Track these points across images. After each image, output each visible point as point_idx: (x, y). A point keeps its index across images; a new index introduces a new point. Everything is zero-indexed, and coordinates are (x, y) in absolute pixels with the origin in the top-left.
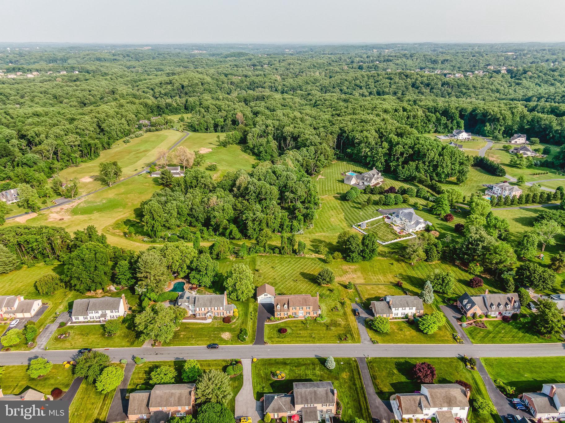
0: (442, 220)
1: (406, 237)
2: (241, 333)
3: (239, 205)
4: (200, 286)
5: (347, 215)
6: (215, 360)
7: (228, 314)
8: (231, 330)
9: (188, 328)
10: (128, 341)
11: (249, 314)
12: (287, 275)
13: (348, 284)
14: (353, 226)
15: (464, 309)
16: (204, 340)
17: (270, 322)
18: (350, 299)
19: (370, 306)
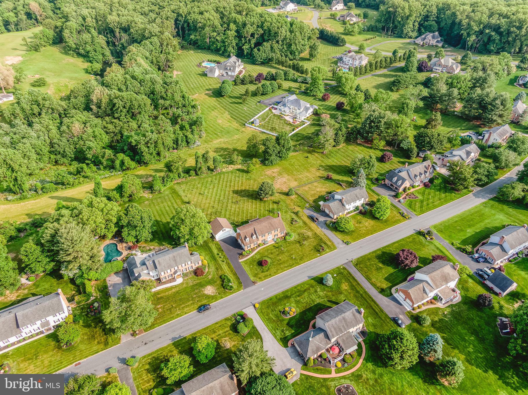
0: (320, 100)
1: (300, 126)
2: (223, 281)
3: (110, 126)
4: (137, 241)
5: (233, 114)
6: (217, 323)
7: (197, 265)
8: (211, 282)
9: (162, 298)
10: (99, 343)
11: (216, 256)
12: (221, 198)
13: (287, 190)
14: (246, 125)
15: (395, 186)
16: (188, 305)
17: (244, 258)
18: (298, 206)
19: (321, 208)
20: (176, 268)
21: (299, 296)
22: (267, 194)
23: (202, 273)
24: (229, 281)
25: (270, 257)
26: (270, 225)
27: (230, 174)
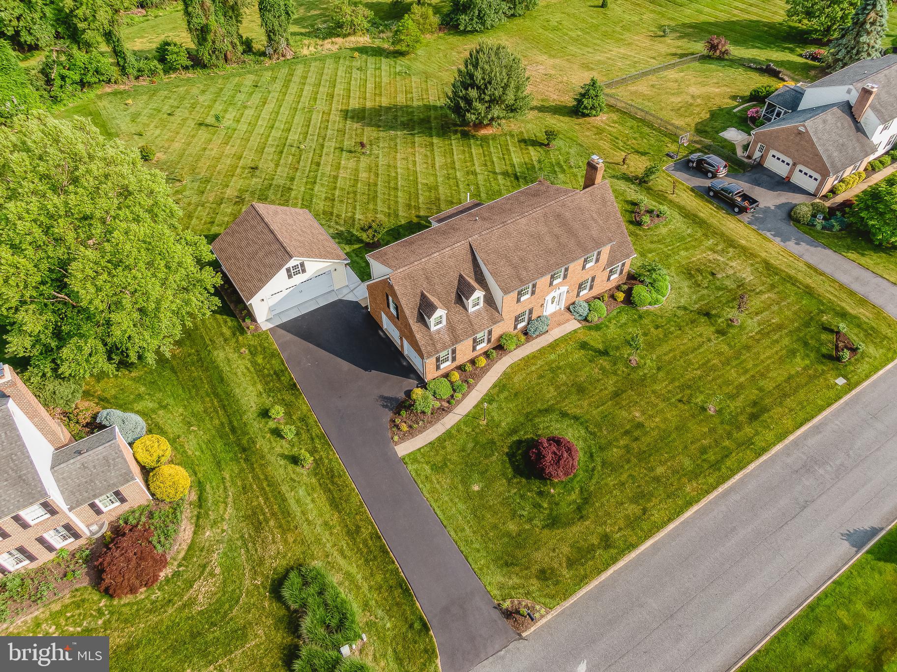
7: (110, 508)
11: (256, 426)
13: (569, 99)
17: (425, 428)
18: (637, 152)
19: (740, 152)
22: (493, 101)
24: (339, 622)
25: (578, 412)
26: (557, 230)
27: (330, 64)
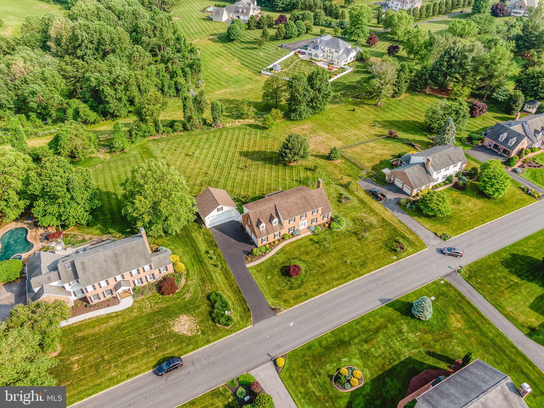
0: (363, 46)
1: (339, 73)
2: (213, 306)
3: (69, 68)
4: (64, 226)
6: (192, 403)
7: (164, 273)
8: (188, 308)
9: (84, 338)
11: (204, 256)
12: (221, 162)
13: (327, 153)
14: (263, 72)
15: (504, 147)
16: (137, 357)
17: (256, 260)
18: (348, 175)
19: (387, 178)
20: (119, 278)
21: (366, 342)
22: (295, 154)
23: (173, 288)
24: (225, 306)
25: (305, 259)
26: (303, 202)
27: (237, 131)
